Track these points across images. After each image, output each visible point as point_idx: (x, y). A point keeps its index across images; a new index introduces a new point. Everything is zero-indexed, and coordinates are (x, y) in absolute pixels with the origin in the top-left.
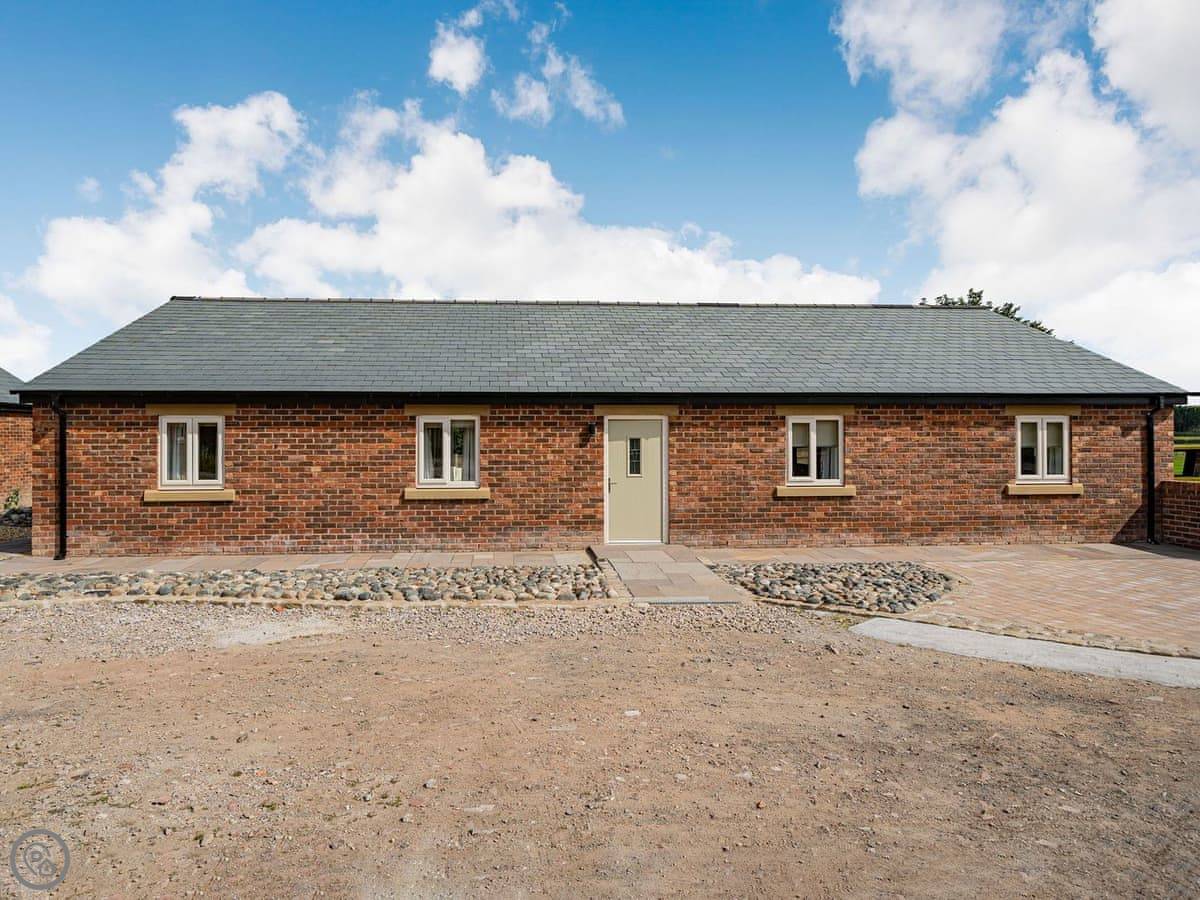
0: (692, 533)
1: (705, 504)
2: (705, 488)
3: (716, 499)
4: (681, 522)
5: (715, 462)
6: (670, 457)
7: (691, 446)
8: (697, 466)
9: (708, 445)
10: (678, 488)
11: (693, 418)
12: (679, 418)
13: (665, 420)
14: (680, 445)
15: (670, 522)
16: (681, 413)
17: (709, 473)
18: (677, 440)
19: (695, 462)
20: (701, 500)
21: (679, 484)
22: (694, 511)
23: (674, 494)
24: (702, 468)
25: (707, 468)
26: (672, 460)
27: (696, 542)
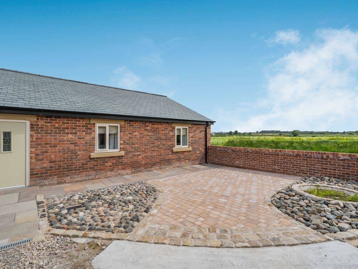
0: (45, 179)
1: (53, 164)
2: (53, 156)
3: (59, 161)
4: (38, 174)
5: (59, 144)
6: (31, 141)
7: (45, 136)
8: (48, 146)
9: (54, 136)
10: (36, 157)
11: (46, 122)
12: (36, 122)
13: (28, 123)
14: (37, 136)
15: (31, 175)
16: (38, 119)
17: (55, 149)
18: (36, 133)
19: (47, 144)
20: (50, 162)
21: (37, 155)
22: (46, 168)
23: (33, 160)
24: (50, 147)
25: (54, 147)
26: (32, 143)
27: (47, 183)
